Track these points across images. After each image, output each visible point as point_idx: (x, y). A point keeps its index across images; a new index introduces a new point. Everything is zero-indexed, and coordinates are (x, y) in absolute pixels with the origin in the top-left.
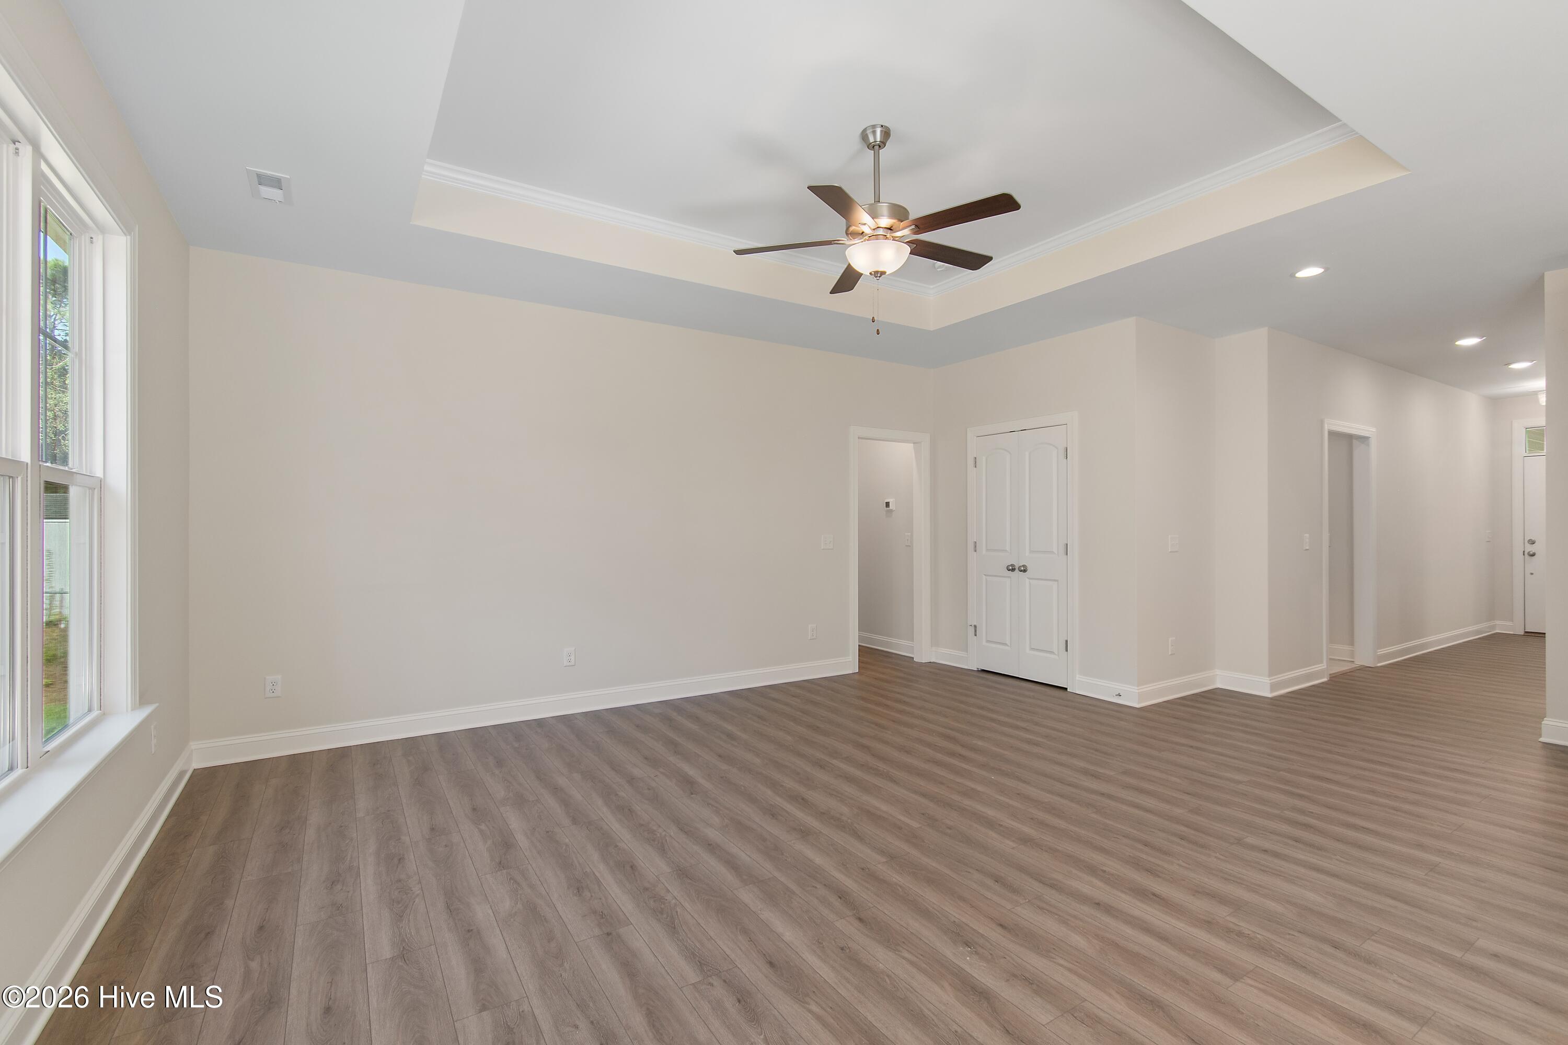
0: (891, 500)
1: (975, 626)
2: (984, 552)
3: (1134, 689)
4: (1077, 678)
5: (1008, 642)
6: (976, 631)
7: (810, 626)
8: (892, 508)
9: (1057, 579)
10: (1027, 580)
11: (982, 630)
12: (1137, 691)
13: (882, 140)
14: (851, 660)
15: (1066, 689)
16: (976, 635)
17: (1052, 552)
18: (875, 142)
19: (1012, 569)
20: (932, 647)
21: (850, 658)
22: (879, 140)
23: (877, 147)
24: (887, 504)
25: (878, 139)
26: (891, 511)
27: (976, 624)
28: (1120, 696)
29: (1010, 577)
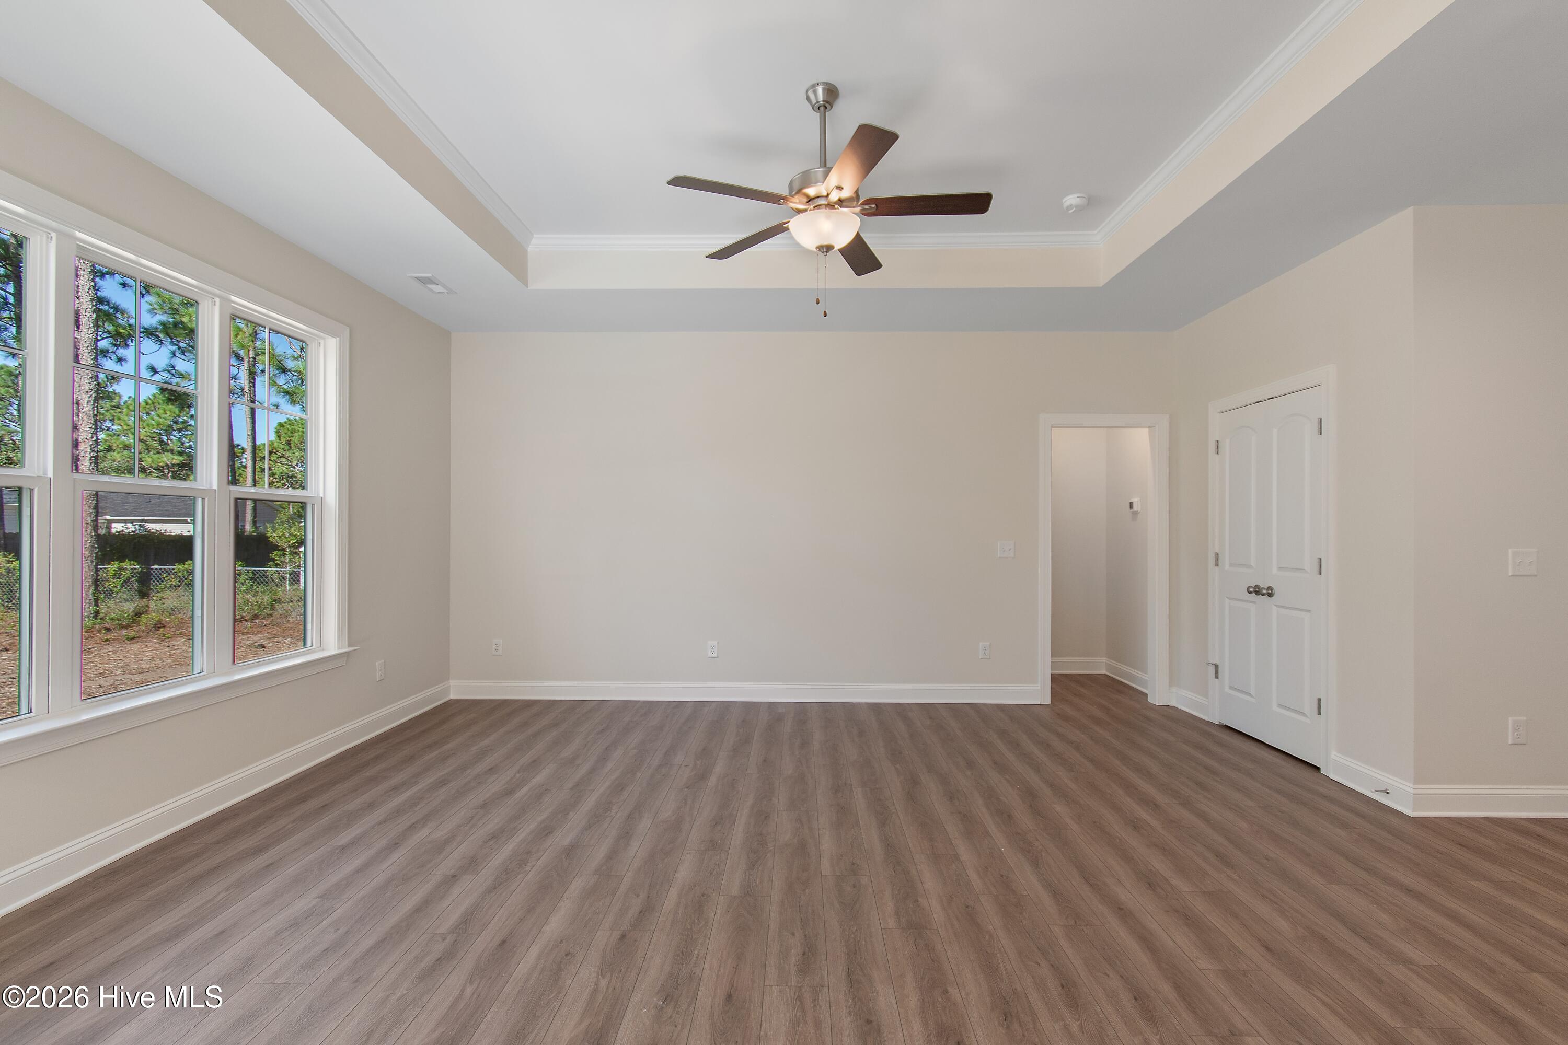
0: (1135, 500)
1: (1217, 666)
2: (1227, 567)
3: (1408, 787)
4: (1333, 756)
5: (1252, 692)
6: (1217, 672)
7: (981, 644)
8: (1137, 510)
9: (1309, 609)
10: (1274, 607)
11: (1225, 672)
12: (1412, 791)
13: (825, 99)
14: (1039, 688)
15: (1318, 769)
16: (1217, 677)
17: (1302, 570)
18: (818, 102)
19: (1257, 591)
20: (1170, 686)
21: (1038, 686)
22: (821, 100)
23: (822, 109)
24: (1131, 504)
25: (821, 98)
26: (1136, 513)
27: (1217, 662)
28: (1388, 793)
29: (1254, 603)
